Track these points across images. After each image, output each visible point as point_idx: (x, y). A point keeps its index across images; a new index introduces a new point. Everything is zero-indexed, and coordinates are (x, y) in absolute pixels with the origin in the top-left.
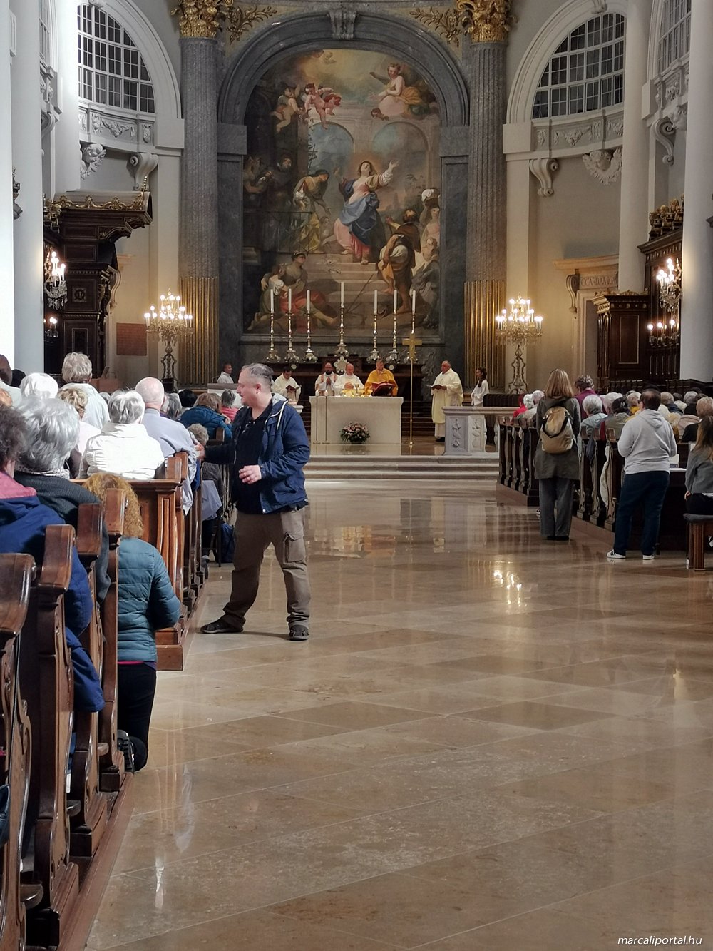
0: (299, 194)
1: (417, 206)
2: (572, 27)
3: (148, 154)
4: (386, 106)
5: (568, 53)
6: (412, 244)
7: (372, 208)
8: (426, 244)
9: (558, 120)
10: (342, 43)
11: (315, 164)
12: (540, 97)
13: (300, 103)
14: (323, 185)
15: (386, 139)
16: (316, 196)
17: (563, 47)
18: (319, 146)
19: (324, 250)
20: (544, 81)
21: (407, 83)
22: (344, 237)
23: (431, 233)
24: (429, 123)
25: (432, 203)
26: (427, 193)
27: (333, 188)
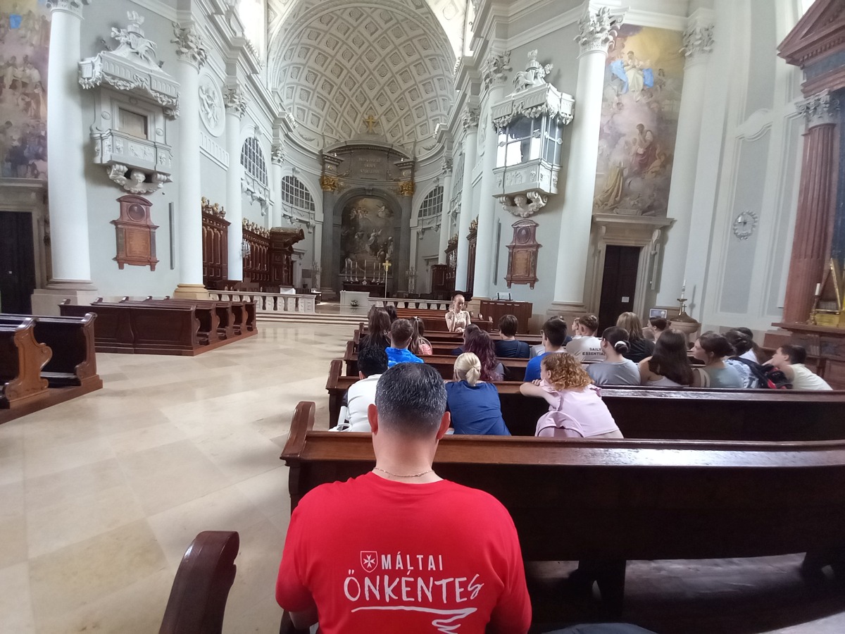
0: (356, 237)
1: (387, 241)
2: (430, 192)
3: (312, 222)
4: (380, 214)
6: (386, 252)
7: (375, 241)
8: (389, 251)
9: (425, 218)
10: (369, 196)
11: (361, 229)
12: (421, 211)
13: (357, 212)
14: (363, 235)
15: (380, 223)
16: (361, 237)
17: (427, 198)
18: (362, 224)
20: (421, 207)
21: (386, 208)
23: (391, 249)
24: (391, 219)
25: (391, 240)
26: (390, 238)
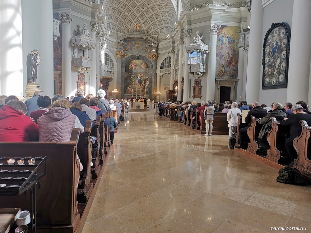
0: (131, 77)
1: (146, 79)
2: (165, 58)
3: (113, 72)
4: (142, 67)
5: (164, 61)
6: (145, 84)
7: (140, 79)
8: (147, 84)
9: (163, 69)
10: (137, 59)
11: (134, 73)
12: (161, 66)
13: (132, 66)
14: (134, 76)
15: (142, 71)
16: (134, 77)
18: (134, 71)
19: (134, 84)
20: (161, 65)
21: (145, 64)
22: (137, 83)
23: (148, 82)
24: (148, 69)
25: (148, 79)
26: (147, 78)
27: (136, 77)
